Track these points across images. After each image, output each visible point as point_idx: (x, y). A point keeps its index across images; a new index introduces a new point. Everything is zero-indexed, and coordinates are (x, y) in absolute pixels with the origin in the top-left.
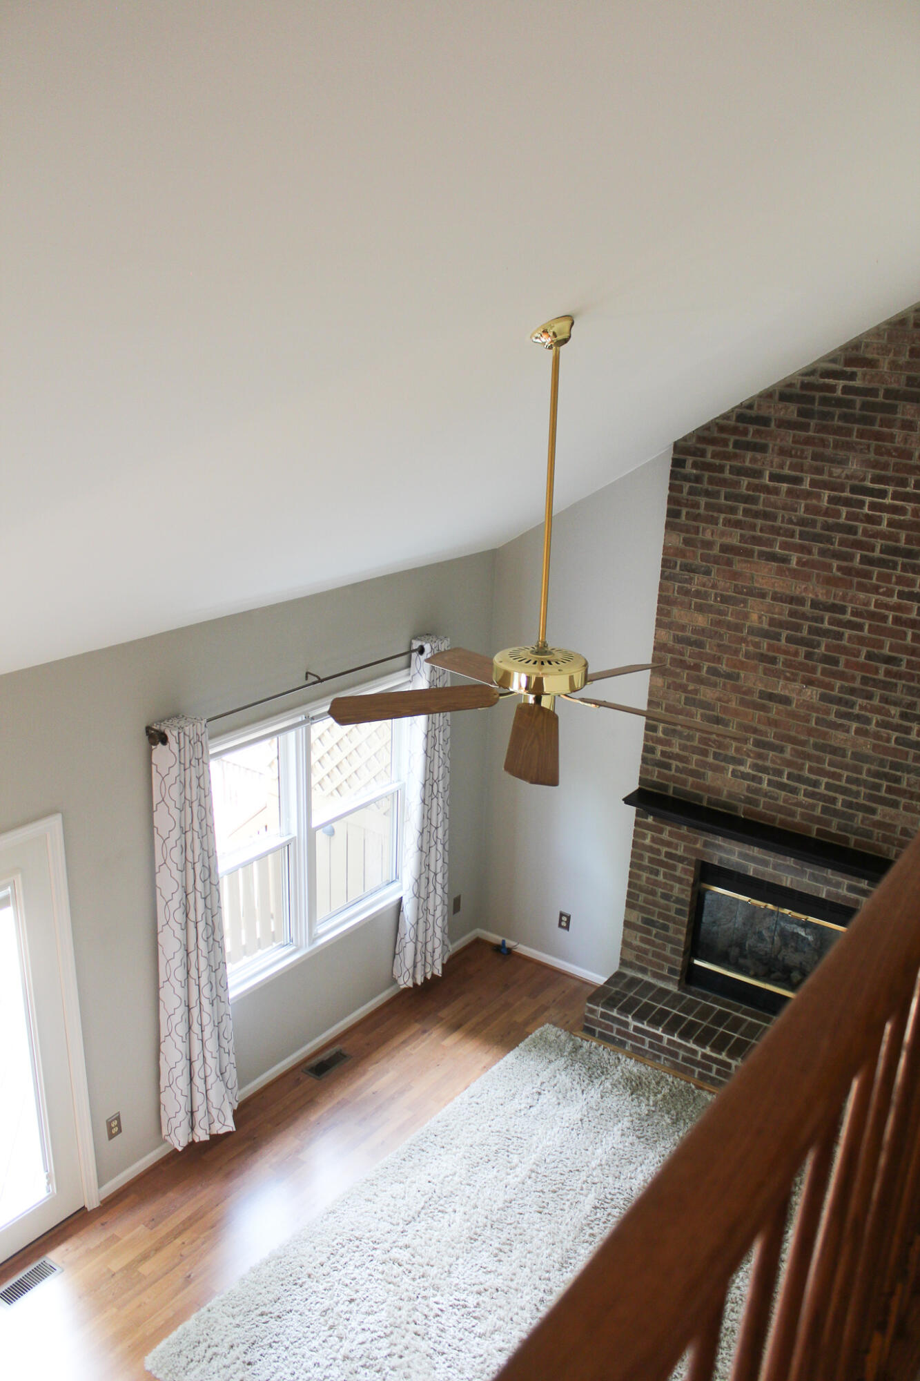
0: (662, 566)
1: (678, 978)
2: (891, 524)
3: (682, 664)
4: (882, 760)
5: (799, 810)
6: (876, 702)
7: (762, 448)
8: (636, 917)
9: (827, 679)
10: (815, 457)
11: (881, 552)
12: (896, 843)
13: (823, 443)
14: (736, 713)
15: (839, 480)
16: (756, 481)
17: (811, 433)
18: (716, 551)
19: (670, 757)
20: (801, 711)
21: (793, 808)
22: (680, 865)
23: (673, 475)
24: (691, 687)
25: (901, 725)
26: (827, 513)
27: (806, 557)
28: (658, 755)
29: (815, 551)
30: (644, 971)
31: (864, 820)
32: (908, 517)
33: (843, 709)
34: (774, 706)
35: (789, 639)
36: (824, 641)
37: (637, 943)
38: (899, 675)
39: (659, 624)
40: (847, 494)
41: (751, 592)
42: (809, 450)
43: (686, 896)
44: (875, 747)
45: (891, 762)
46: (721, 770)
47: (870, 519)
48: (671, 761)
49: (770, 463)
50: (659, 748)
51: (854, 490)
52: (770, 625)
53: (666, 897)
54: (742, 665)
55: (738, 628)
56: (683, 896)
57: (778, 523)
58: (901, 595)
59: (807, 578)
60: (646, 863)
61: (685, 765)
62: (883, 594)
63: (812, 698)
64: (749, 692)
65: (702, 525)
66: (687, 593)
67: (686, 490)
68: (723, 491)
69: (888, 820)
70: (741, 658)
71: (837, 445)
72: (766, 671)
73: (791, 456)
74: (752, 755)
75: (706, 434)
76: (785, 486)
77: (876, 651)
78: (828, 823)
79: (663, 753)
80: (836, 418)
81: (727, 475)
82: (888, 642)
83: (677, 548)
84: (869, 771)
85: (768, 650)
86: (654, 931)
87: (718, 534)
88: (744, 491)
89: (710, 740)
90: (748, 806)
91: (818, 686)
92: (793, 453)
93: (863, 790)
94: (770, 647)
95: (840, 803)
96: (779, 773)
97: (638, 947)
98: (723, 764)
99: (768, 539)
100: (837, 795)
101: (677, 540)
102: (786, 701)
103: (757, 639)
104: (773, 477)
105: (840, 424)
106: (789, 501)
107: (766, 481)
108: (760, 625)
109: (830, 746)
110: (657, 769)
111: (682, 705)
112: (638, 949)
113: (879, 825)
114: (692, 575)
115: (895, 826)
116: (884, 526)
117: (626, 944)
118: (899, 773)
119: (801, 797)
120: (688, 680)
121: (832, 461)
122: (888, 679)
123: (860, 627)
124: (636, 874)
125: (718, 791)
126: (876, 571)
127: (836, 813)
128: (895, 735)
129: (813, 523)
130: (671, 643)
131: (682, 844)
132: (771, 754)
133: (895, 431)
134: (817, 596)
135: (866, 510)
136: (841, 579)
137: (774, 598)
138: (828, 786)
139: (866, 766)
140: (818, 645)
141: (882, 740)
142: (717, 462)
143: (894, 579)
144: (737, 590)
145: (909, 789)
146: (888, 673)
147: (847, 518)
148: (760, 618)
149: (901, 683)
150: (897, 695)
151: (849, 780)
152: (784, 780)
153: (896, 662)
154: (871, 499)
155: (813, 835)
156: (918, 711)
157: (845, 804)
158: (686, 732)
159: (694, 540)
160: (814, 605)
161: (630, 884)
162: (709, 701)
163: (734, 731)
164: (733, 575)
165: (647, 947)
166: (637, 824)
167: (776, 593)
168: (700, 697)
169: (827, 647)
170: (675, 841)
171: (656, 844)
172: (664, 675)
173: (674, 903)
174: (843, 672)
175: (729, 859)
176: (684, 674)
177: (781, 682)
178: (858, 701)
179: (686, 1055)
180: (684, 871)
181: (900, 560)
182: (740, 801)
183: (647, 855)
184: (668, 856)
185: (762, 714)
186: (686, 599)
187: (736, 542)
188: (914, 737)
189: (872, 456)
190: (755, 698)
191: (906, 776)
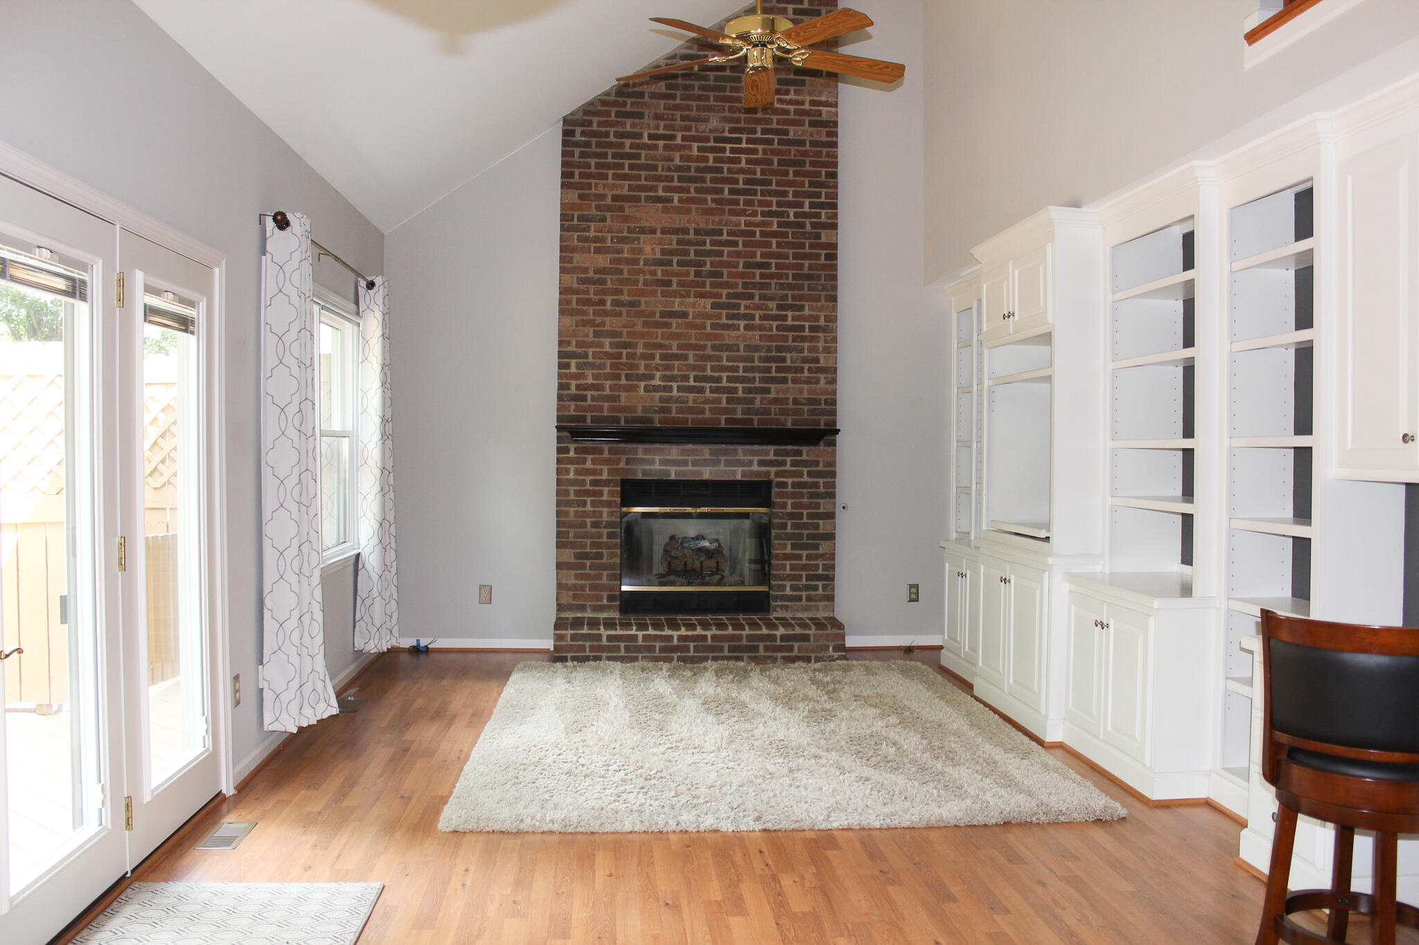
0: (561, 221)
1: (618, 603)
2: (748, 162)
3: (589, 302)
4: (768, 346)
5: (707, 407)
6: (756, 300)
7: (640, 116)
8: (569, 555)
9: (715, 290)
10: (683, 118)
11: (744, 184)
12: (790, 412)
13: (688, 108)
14: (642, 335)
15: (703, 134)
16: (638, 141)
17: (678, 101)
18: (609, 201)
19: (585, 389)
20: (697, 320)
21: (702, 405)
22: (606, 490)
23: (565, 143)
24: (599, 320)
25: (779, 315)
26: (698, 159)
27: (685, 196)
28: (573, 390)
29: (692, 190)
30: (582, 608)
31: (762, 400)
32: (760, 156)
33: (731, 312)
34: (674, 321)
35: (680, 264)
36: (708, 260)
37: (572, 581)
38: (771, 276)
39: (563, 270)
40: (711, 144)
41: (643, 231)
42: (678, 114)
43: (616, 517)
44: (762, 337)
45: (776, 346)
46: (635, 388)
47: (731, 161)
48: (586, 393)
49: (647, 128)
50: (573, 383)
51: (717, 140)
52: (662, 255)
53: (596, 525)
54: (642, 293)
55: (636, 262)
56: (613, 519)
57: (659, 172)
58: (763, 214)
59: (689, 211)
60: (572, 497)
61: (599, 393)
62: (749, 215)
63: (705, 308)
64: (652, 314)
65: (593, 182)
66: (586, 240)
67: (577, 155)
68: (610, 152)
69: (781, 396)
70: (641, 286)
71: (699, 109)
72: (664, 294)
73: (664, 120)
74: (660, 368)
75: (591, 108)
76: (661, 143)
77: (751, 260)
78: (734, 411)
79: (578, 387)
80: (696, 88)
81: (612, 139)
82: (759, 252)
83: (574, 204)
84: (760, 358)
85: (663, 275)
86: (588, 563)
87: (609, 187)
88: (627, 150)
89: (621, 364)
90: (662, 415)
91: (709, 297)
92: (665, 117)
93: (757, 375)
94: (664, 273)
95: (740, 392)
96: (686, 378)
97: (574, 585)
98: (635, 382)
99: (652, 186)
100: (737, 385)
101: (574, 196)
102: (684, 315)
103: (653, 268)
104: (651, 137)
105: (701, 93)
106: (666, 153)
107: (646, 140)
108: (653, 257)
109: (725, 344)
110: (573, 403)
111: (591, 339)
112: (575, 587)
113: (776, 401)
114: (589, 223)
115: (788, 399)
116: (743, 164)
117: (560, 586)
118: (784, 354)
119: (708, 394)
120: (594, 315)
121: (697, 120)
122: (763, 281)
123: (735, 244)
124: (562, 512)
125: (633, 409)
126: (742, 198)
127: (739, 401)
128: (775, 324)
129: (688, 169)
130: (575, 285)
131: (605, 469)
132: (677, 363)
134: (699, 225)
135: (728, 154)
136: (716, 209)
137: (662, 233)
138: (729, 379)
139: (757, 355)
140: (704, 264)
141: (766, 330)
142: (603, 129)
143: (756, 203)
144: (630, 231)
145: (792, 365)
146: (762, 276)
147: (714, 162)
148: (653, 249)
149: (773, 282)
150: (773, 291)
151: (746, 370)
152: (692, 383)
153: (768, 265)
154: (730, 145)
155: (723, 425)
156: (790, 301)
157: (745, 390)
158: (598, 361)
159: (588, 195)
160: (697, 232)
161: (559, 524)
162: (617, 329)
163: (641, 351)
164: (626, 219)
165: (583, 582)
166: (559, 461)
167: (665, 228)
168: (608, 328)
169: (712, 264)
170: (599, 467)
171: (581, 475)
172: (572, 315)
173: (605, 527)
174: (728, 282)
175: (651, 469)
176: (591, 310)
177: (678, 300)
178: (743, 303)
179: (663, 644)
180: (611, 493)
181: (759, 188)
182: (655, 412)
183: (572, 489)
184: (594, 483)
185: (665, 330)
186: (586, 244)
187: (625, 192)
188: (790, 322)
189: (727, 114)
190: (657, 318)
191: (788, 356)
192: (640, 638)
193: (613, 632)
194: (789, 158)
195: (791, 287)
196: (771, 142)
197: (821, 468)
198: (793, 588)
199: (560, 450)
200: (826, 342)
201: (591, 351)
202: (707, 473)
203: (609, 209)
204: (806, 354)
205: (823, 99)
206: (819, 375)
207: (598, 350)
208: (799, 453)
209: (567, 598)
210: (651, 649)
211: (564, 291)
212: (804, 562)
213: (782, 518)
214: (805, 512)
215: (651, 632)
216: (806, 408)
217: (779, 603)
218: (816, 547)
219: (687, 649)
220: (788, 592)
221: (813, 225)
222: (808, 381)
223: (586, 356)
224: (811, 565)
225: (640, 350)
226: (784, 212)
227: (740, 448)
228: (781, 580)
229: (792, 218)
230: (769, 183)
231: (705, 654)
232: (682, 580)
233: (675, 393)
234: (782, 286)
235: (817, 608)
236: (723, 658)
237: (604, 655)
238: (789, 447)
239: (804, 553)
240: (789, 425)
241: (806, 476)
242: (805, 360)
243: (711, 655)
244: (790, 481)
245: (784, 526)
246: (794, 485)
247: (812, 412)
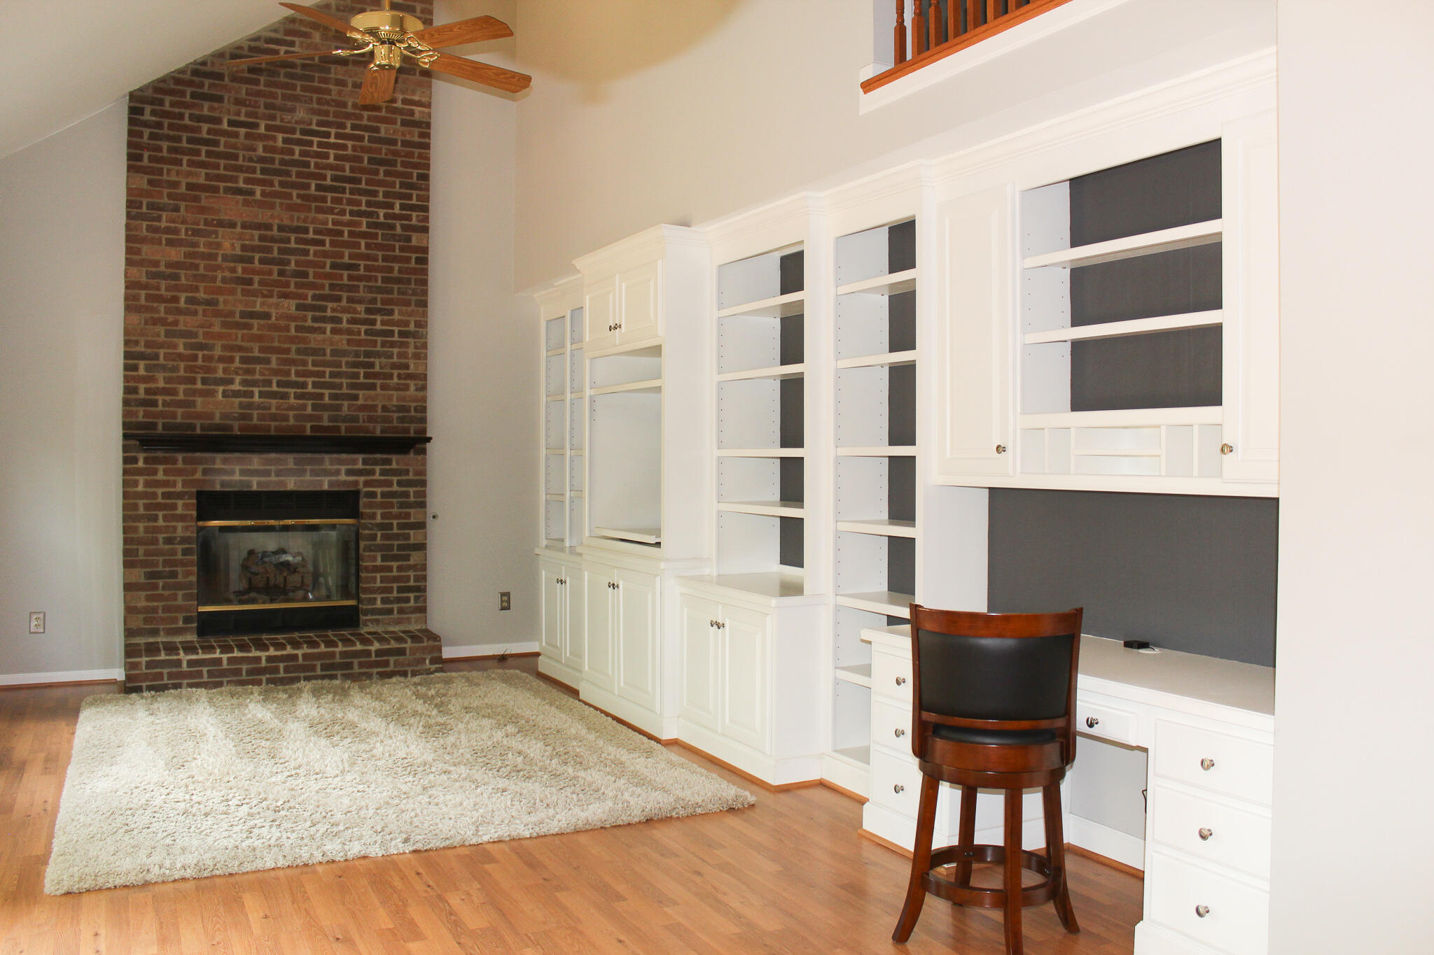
0: (128, 207)
1: (195, 625)
2: (337, 157)
3: (159, 299)
4: (356, 351)
5: (291, 413)
6: (344, 303)
7: (220, 99)
8: (139, 575)
9: (300, 291)
10: (267, 106)
11: (332, 180)
12: (379, 420)
13: (274, 96)
14: (220, 336)
15: (289, 125)
16: (216, 127)
17: (262, 87)
18: (183, 189)
19: (155, 393)
20: (281, 322)
21: (286, 412)
22: (180, 503)
23: (132, 122)
24: (171, 318)
25: (367, 319)
26: (282, 151)
27: (268, 189)
28: (142, 395)
29: (276, 184)
30: (154, 632)
31: (349, 407)
32: (350, 152)
33: (317, 314)
34: (255, 322)
35: (262, 261)
36: (293, 259)
37: (143, 603)
38: (360, 278)
39: (129, 262)
40: (298, 136)
41: (221, 224)
42: (262, 101)
43: (192, 532)
44: (349, 342)
45: (364, 351)
46: (212, 393)
47: (319, 155)
48: (157, 397)
49: (227, 113)
50: (142, 387)
51: (304, 132)
52: (242, 251)
53: (169, 541)
54: (220, 291)
55: (213, 257)
56: (189, 534)
57: (240, 162)
58: (352, 213)
59: (272, 206)
60: (141, 511)
61: (172, 398)
62: (337, 214)
63: (289, 309)
64: (232, 314)
65: (165, 167)
66: (156, 230)
67: (146, 135)
68: (184, 136)
69: (370, 403)
70: (218, 284)
71: (285, 97)
72: (245, 293)
73: (246, 106)
74: (240, 372)
75: (162, 85)
76: (242, 131)
77: (338, 261)
78: (320, 418)
79: (147, 391)
80: (282, 76)
81: (187, 121)
82: (347, 252)
83: (142, 190)
84: (347, 363)
85: (243, 273)
86: (161, 583)
87: (183, 174)
88: (204, 135)
89: (196, 366)
90: (241, 422)
91: (293, 298)
92: (247, 102)
93: (344, 381)
94: (244, 270)
95: (327, 398)
96: (269, 383)
97: (144, 608)
98: (212, 387)
99: (232, 177)
100: (323, 391)
101: (142, 181)
102: (267, 316)
103: (232, 265)
104: (231, 123)
105: (286, 80)
106: (248, 142)
107: (225, 126)
108: (234, 253)
109: (311, 348)
110: (141, 409)
111: (162, 338)
112: (146, 610)
113: (364, 408)
114: (160, 213)
115: (376, 406)
117: (129, 610)
118: (372, 360)
119: (292, 401)
120: (166, 313)
121: (282, 109)
122: (351, 283)
123: (322, 243)
124: (130, 527)
125: (210, 416)
126: (329, 195)
127: (325, 408)
128: (363, 328)
129: (272, 161)
130: (144, 279)
131: (179, 480)
132: (258, 367)
133: (331, 87)
134: (282, 221)
135: (315, 148)
136: (301, 205)
137: (244, 226)
138: (315, 385)
139: (344, 360)
140: (288, 263)
141: (354, 335)
142: (177, 110)
143: (345, 201)
144: (207, 223)
145: (381, 371)
146: (350, 278)
147: (300, 155)
148: (233, 245)
149: (362, 284)
150: (361, 294)
151: (332, 375)
152: (275, 388)
153: (356, 267)
154: (318, 139)
155: (308, 432)
156: (379, 305)
157: (332, 397)
158: (170, 364)
159: (160, 181)
160: (281, 228)
161: (126, 541)
162: (191, 329)
163: (220, 353)
164: (202, 210)
165: (156, 604)
166: (125, 472)
167: (246, 222)
168: (181, 327)
169: (297, 263)
170: (172, 478)
171: (150, 487)
172: (140, 312)
173: (180, 543)
174: (313, 283)
175: (231, 480)
176: (162, 307)
177: (259, 300)
178: (330, 305)
179: (250, 666)
180: (186, 506)
181: (347, 186)
182: (235, 419)
183: (141, 503)
184: (166, 495)
185: (245, 331)
186: (157, 236)
187: (202, 180)
188: (378, 326)
189: (315, 106)
190: (237, 318)
191: (377, 361)
192: (225, 662)
193: (194, 657)
194: (379, 156)
195: (380, 290)
196: (361, 138)
197: (411, 477)
198: (384, 601)
199: (126, 460)
200: (416, 347)
201: (162, 352)
202: (291, 484)
203: (183, 198)
204: (395, 359)
205: (416, 98)
206: (408, 382)
207: (171, 351)
208: (389, 462)
209: (138, 622)
210: (237, 672)
211: (130, 285)
212: (395, 573)
213: (371, 529)
214: (395, 522)
215: (237, 654)
216: (396, 415)
217: (369, 617)
218: (407, 558)
219: (276, 670)
220: (379, 605)
221: (404, 228)
222: (398, 388)
223: (156, 357)
224: (402, 576)
225: (218, 352)
226: (374, 212)
227: (327, 457)
228: (371, 593)
229: (382, 219)
230: (358, 181)
231: (297, 674)
232: (266, 598)
233: (256, 398)
234: (370, 289)
235: (409, 620)
236: (316, 678)
237: (185, 682)
238: (378, 456)
239: (395, 564)
240: (378, 433)
241: (395, 485)
242: (394, 366)
243: (302, 675)
244: (379, 490)
245: (374, 537)
246: (384, 495)
247: (401, 420)
